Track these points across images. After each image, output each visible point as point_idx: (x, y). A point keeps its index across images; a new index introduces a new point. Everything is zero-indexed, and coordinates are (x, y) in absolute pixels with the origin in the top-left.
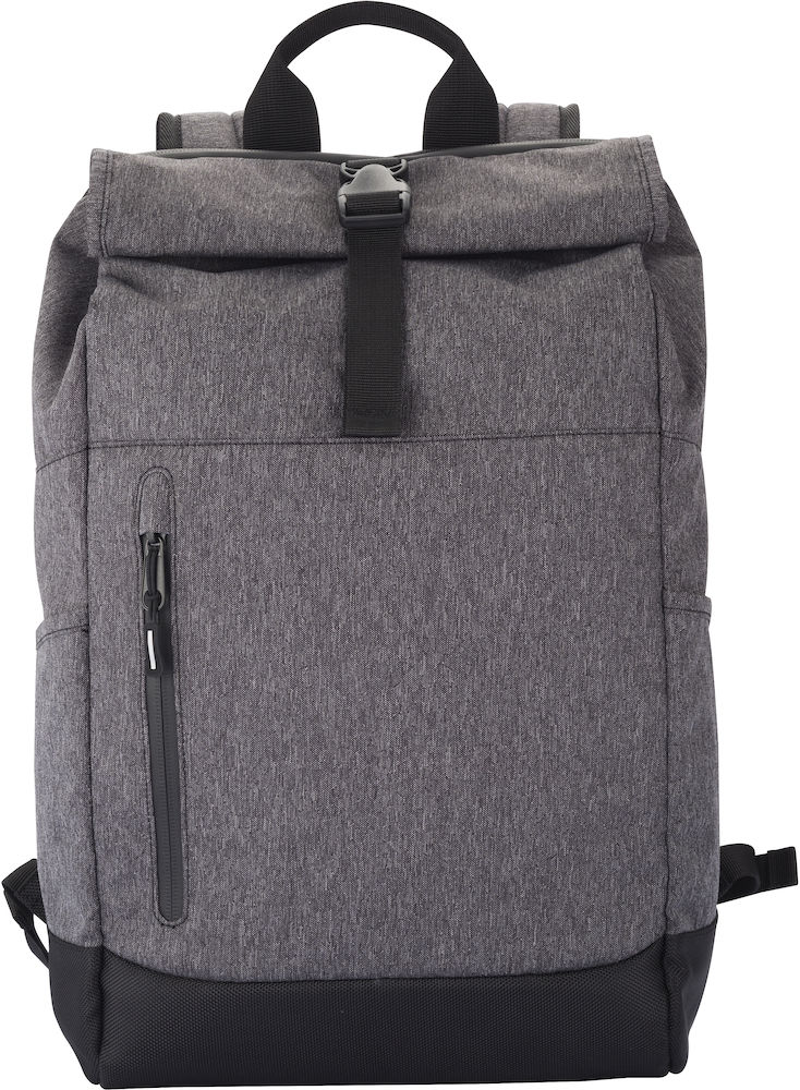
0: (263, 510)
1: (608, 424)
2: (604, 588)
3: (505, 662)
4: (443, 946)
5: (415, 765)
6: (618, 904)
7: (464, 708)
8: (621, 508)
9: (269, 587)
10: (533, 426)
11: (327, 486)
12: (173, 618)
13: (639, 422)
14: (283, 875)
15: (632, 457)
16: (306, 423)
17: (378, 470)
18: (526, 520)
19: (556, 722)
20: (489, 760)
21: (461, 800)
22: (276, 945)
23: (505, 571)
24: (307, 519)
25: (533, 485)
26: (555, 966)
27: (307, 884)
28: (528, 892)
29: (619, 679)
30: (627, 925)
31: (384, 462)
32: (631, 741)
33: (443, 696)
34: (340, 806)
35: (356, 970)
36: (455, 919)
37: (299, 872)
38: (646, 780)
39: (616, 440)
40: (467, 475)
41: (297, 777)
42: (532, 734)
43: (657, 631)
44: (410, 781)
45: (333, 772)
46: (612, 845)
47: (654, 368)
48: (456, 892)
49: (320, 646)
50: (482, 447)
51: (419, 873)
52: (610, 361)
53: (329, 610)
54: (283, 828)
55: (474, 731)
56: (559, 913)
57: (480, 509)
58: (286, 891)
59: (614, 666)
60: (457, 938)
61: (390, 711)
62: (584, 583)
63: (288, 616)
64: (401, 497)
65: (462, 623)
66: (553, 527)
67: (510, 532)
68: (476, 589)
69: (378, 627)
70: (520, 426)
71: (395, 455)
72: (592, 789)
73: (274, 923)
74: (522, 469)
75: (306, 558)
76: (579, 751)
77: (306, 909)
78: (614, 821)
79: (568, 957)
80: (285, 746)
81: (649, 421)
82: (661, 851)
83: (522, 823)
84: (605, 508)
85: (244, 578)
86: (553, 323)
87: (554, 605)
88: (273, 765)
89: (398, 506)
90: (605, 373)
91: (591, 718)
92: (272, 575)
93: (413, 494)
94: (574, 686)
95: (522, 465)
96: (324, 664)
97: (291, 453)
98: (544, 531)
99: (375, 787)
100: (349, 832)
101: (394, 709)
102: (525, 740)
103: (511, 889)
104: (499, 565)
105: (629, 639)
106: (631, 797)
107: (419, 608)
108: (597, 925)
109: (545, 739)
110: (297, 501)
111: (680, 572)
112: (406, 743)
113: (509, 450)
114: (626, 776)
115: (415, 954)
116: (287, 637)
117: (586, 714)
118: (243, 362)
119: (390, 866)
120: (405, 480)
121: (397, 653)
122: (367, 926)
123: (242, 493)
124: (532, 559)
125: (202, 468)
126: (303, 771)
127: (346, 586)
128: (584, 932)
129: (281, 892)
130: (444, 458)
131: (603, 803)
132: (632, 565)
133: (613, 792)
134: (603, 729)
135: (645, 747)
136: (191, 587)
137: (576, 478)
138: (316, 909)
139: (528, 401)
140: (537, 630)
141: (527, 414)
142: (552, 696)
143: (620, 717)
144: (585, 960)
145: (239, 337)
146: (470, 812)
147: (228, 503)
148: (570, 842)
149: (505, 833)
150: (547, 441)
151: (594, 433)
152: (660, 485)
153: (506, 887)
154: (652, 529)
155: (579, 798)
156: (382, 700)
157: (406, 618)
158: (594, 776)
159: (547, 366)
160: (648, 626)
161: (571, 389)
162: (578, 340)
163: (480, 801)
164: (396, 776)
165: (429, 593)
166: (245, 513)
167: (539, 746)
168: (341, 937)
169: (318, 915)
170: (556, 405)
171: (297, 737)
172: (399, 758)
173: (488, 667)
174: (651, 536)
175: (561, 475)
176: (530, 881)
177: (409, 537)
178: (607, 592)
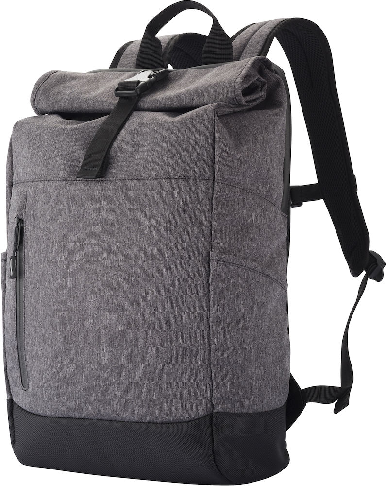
0: (52, 209)
1: (187, 175)
2: (180, 248)
3: (137, 279)
4: (115, 406)
5: (101, 323)
6: (187, 394)
7: (120, 298)
8: (191, 212)
9: (53, 242)
10: (154, 174)
11: (74, 199)
12: (23, 254)
13: (203, 174)
14: (54, 369)
15: (198, 190)
16: (71, 171)
17: (93, 192)
18: (148, 216)
19: (157, 307)
20: (129, 322)
21: (118, 340)
22: (56, 400)
23: (139, 238)
24: (67, 213)
25: (152, 200)
26: (159, 420)
27: (64, 373)
28: (147, 385)
29: (186, 290)
30: (191, 404)
31: (95, 189)
32: (191, 319)
33: (112, 292)
34: (74, 340)
35: (85, 415)
36: (118, 394)
37: (60, 368)
38: (200, 337)
39: (191, 182)
40: (127, 195)
41: (58, 326)
42: (146, 312)
43: (205, 269)
44: (99, 329)
45: (71, 324)
46: (184, 366)
47: (212, 150)
48: (118, 382)
49: (69, 268)
50: (133, 183)
51: (104, 372)
52: (191, 147)
53: (73, 252)
54: (52, 348)
55: (123, 309)
56: (160, 396)
57: (130, 210)
58: (56, 376)
59: (184, 283)
60: (120, 402)
61: (93, 298)
62: (170, 245)
63: (58, 255)
64: (101, 204)
65: (121, 260)
66: (159, 219)
67: (141, 221)
68: (127, 246)
69: (89, 261)
70: (149, 174)
71: (100, 186)
72: (173, 340)
73: (54, 390)
74: (148, 193)
75: (66, 230)
76: (167, 321)
77: (65, 385)
78: (184, 355)
79: (164, 416)
80: (54, 312)
81: (208, 174)
82: (208, 371)
83: (143, 352)
84: (183, 212)
85: (45, 238)
86: (169, 129)
87: (157, 254)
88: (50, 320)
89: (99, 208)
90: (188, 151)
91: (173, 307)
92: (54, 237)
93: (105, 203)
94: (165, 291)
95: (148, 191)
96: (70, 276)
97: (63, 184)
98: (155, 221)
99: (87, 332)
100: (78, 351)
101: (94, 297)
102: (143, 314)
103: (140, 382)
104: (137, 235)
105: (191, 272)
106: (191, 345)
107: (105, 252)
108: (177, 402)
109: (152, 314)
110: (63, 205)
111: (219, 243)
112: (98, 313)
113: (143, 185)
114: (189, 335)
115: (105, 409)
116: (58, 264)
117: (170, 305)
118: (54, 146)
119: (93, 368)
120: (103, 197)
121: (96, 273)
122: (87, 394)
123: (46, 201)
124: (149, 233)
125: (35, 191)
126: (60, 323)
127: (79, 243)
128: (171, 405)
129: (54, 377)
130: (118, 187)
131: (177, 346)
132: (194, 239)
133: (183, 341)
134: (178, 312)
135: (198, 322)
136: (29, 241)
137: (170, 198)
138: (68, 385)
139: (154, 163)
140: (150, 265)
141: (153, 169)
142: (155, 295)
143: (187, 308)
144: (172, 418)
145: (55, 136)
146: (122, 345)
147: (42, 206)
148: (164, 363)
149: (136, 356)
150: (159, 181)
151: (180, 178)
152: (212, 204)
153: (137, 381)
154: (206, 223)
155: (167, 343)
156: (90, 293)
157: (100, 257)
158: (174, 333)
159: (163, 148)
160: (201, 267)
161: (172, 158)
162: (178, 137)
163: (126, 340)
164: (95, 327)
165: (109, 246)
166: (46, 210)
167: (149, 317)
168: (78, 398)
169: (70, 387)
170: (165, 165)
171: (59, 308)
172: (96, 319)
173: (130, 281)
174: (206, 226)
175: (164, 196)
176: (148, 379)
177: (103, 222)
178: (181, 250)
